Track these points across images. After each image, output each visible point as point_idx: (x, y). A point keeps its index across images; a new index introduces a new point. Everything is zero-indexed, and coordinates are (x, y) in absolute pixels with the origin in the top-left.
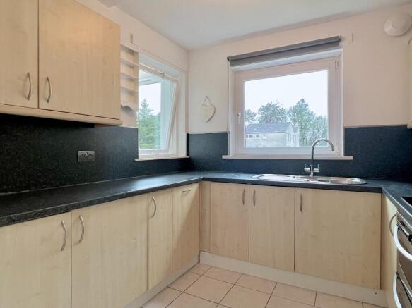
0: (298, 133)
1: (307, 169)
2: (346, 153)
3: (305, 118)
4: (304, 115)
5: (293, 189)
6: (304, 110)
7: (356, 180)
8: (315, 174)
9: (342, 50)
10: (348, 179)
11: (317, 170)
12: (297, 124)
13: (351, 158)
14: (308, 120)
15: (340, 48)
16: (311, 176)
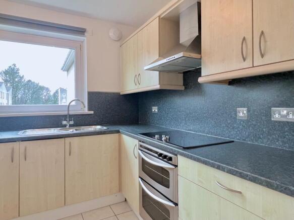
0: (10, 92)
1: (64, 123)
2: (90, 109)
3: (16, 80)
4: (16, 78)
5: (63, 139)
6: (16, 73)
7: (98, 127)
8: (71, 126)
9: (85, 38)
10: (94, 126)
11: (72, 123)
12: (9, 85)
13: (92, 112)
14: (20, 82)
15: (85, 37)
16: (67, 127)
